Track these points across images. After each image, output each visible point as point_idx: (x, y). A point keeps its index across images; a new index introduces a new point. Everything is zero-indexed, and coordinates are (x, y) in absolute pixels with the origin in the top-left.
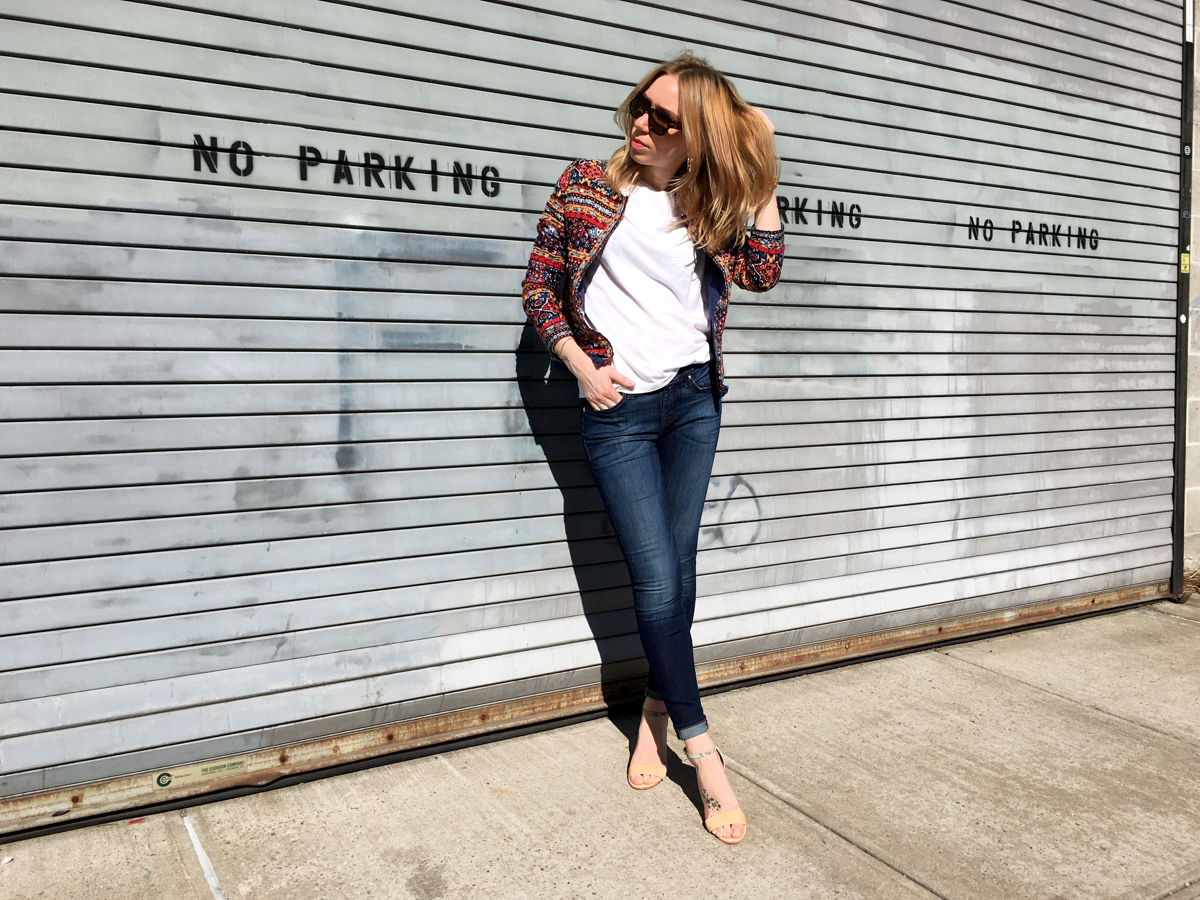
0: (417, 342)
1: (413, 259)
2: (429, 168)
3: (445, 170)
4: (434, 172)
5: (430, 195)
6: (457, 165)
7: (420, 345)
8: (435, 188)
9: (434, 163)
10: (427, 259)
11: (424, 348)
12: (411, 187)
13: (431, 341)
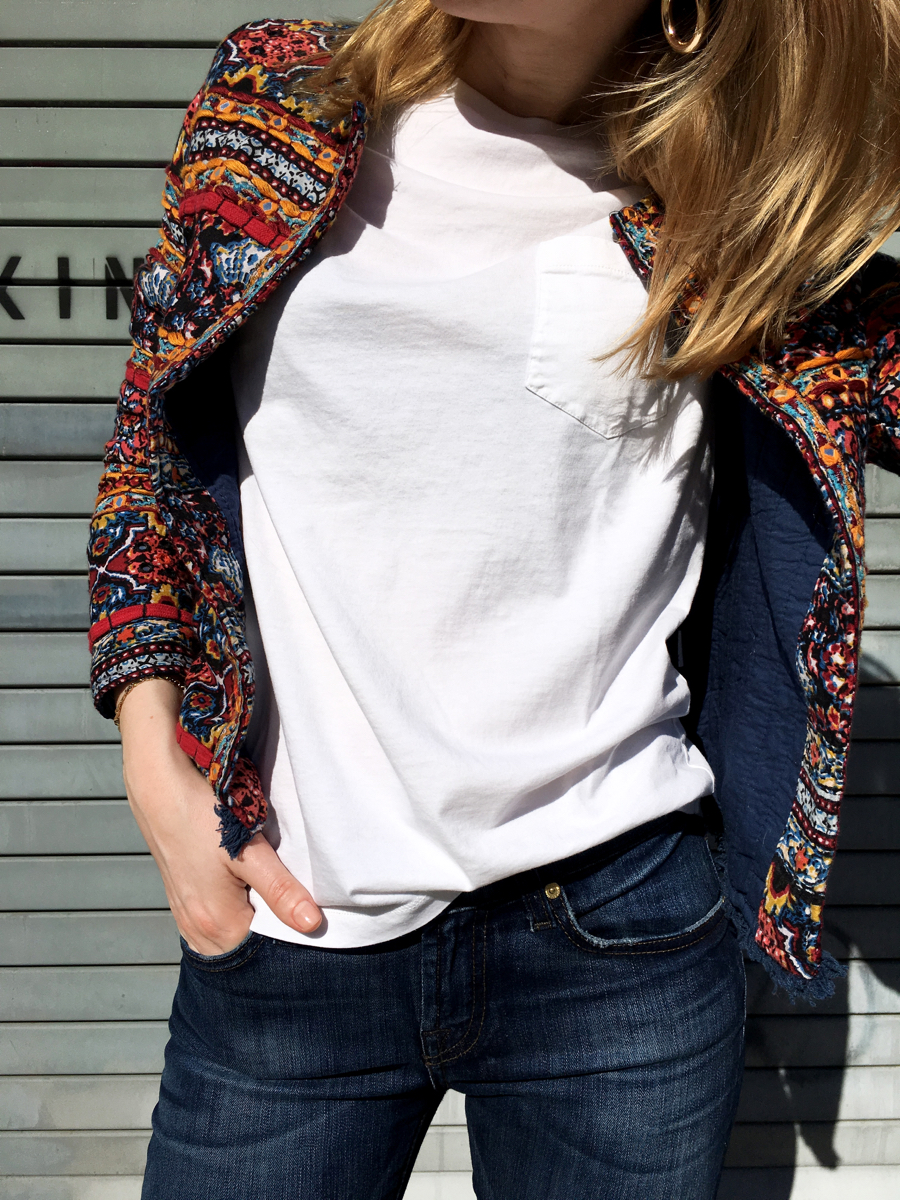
0: (26, 613)
1: (20, 452)
2: (53, 274)
3: (88, 275)
4: (65, 282)
5: (54, 327)
6: (113, 263)
7: (32, 618)
8: (65, 312)
9: (63, 263)
10: (48, 452)
11: (41, 625)
12: (15, 313)
13: (57, 611)
